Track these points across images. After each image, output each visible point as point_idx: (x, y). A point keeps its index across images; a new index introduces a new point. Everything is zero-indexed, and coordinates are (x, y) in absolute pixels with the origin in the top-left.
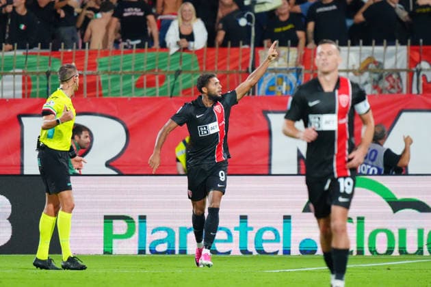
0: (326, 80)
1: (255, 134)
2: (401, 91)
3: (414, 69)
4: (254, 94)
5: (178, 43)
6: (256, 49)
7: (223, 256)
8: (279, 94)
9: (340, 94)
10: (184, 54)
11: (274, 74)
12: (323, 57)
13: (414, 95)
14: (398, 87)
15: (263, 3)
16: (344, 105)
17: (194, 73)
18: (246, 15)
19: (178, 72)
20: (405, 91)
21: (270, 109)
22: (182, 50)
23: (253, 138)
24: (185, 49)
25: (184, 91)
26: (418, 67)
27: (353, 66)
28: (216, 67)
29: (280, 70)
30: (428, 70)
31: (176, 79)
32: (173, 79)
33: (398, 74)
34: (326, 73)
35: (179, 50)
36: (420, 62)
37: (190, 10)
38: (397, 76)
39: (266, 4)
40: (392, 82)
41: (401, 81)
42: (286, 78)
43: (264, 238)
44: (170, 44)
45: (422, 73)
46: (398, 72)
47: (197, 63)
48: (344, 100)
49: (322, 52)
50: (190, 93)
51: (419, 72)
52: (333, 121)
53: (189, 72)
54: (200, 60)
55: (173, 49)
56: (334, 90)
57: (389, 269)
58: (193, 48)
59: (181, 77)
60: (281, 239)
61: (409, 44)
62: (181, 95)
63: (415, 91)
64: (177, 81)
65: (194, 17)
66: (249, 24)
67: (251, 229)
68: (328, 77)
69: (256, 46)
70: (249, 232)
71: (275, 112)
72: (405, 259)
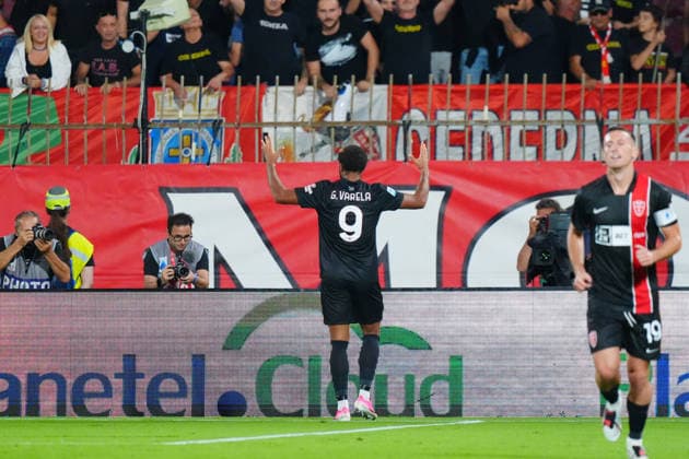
0: (617, 180)
1: (146, 226)
2: (379, 156)
3: (400, 122)
4: (145, 161)
5: (24, 81)
6: (149, 89)
7: (96, 419)
8: (186, 161)
9: (634, 199)
10: (34, 97)
11: (177, 129)
12: (613, 148)
13: (400, 162)
14: (375, 151)
15: (160, 16)
16: (639, 214)
17: (50, 128)
18: (132, 36)
19: (25, 127)
20: (384, 157)
21: (171, 186)
22: (30, 91)
23: (144, 230)
24: (38, 90)
25: (34, 157)
26: (405, 118)
27: (303, 116)
28: (85, 118)
29: (187, 123)
30: (421, 123)
31: (21, 138)
32: (17, 138)
33: (374, 129)
34: (616, 169)
35: (27, 91)
36: (408, 111)
37: (45, 27)
38: (373, 133)
39: (165, 18)
40: (364, 141)
41: (378, 140)
42: (197, 135)
43: (161, 390)
44: (11, 82)
45: (412, 128)
46: (373, 125)
47: (56, 113)
48: (639, 207)
49: (611, 142)
50: (43, 160)
51: (406, 126)
52: (626, 234)
53: (42, 126)
54: (60, 108)
55: (17, 90)
56: (628, 193)
57: (360, 439)
58: (48, 88)
59: (30, 134)
60: (190, 391)
61: (391, 81)
62: (30, 163)
63: (400, 157)
64: (23, 140)
65: (51, 38)
66: (137, 49)
67: (142, 376)
68: (619, 176)
69: (147, 85)
70: (138, 380)
71: (179, 191)
72: (385, 424)
